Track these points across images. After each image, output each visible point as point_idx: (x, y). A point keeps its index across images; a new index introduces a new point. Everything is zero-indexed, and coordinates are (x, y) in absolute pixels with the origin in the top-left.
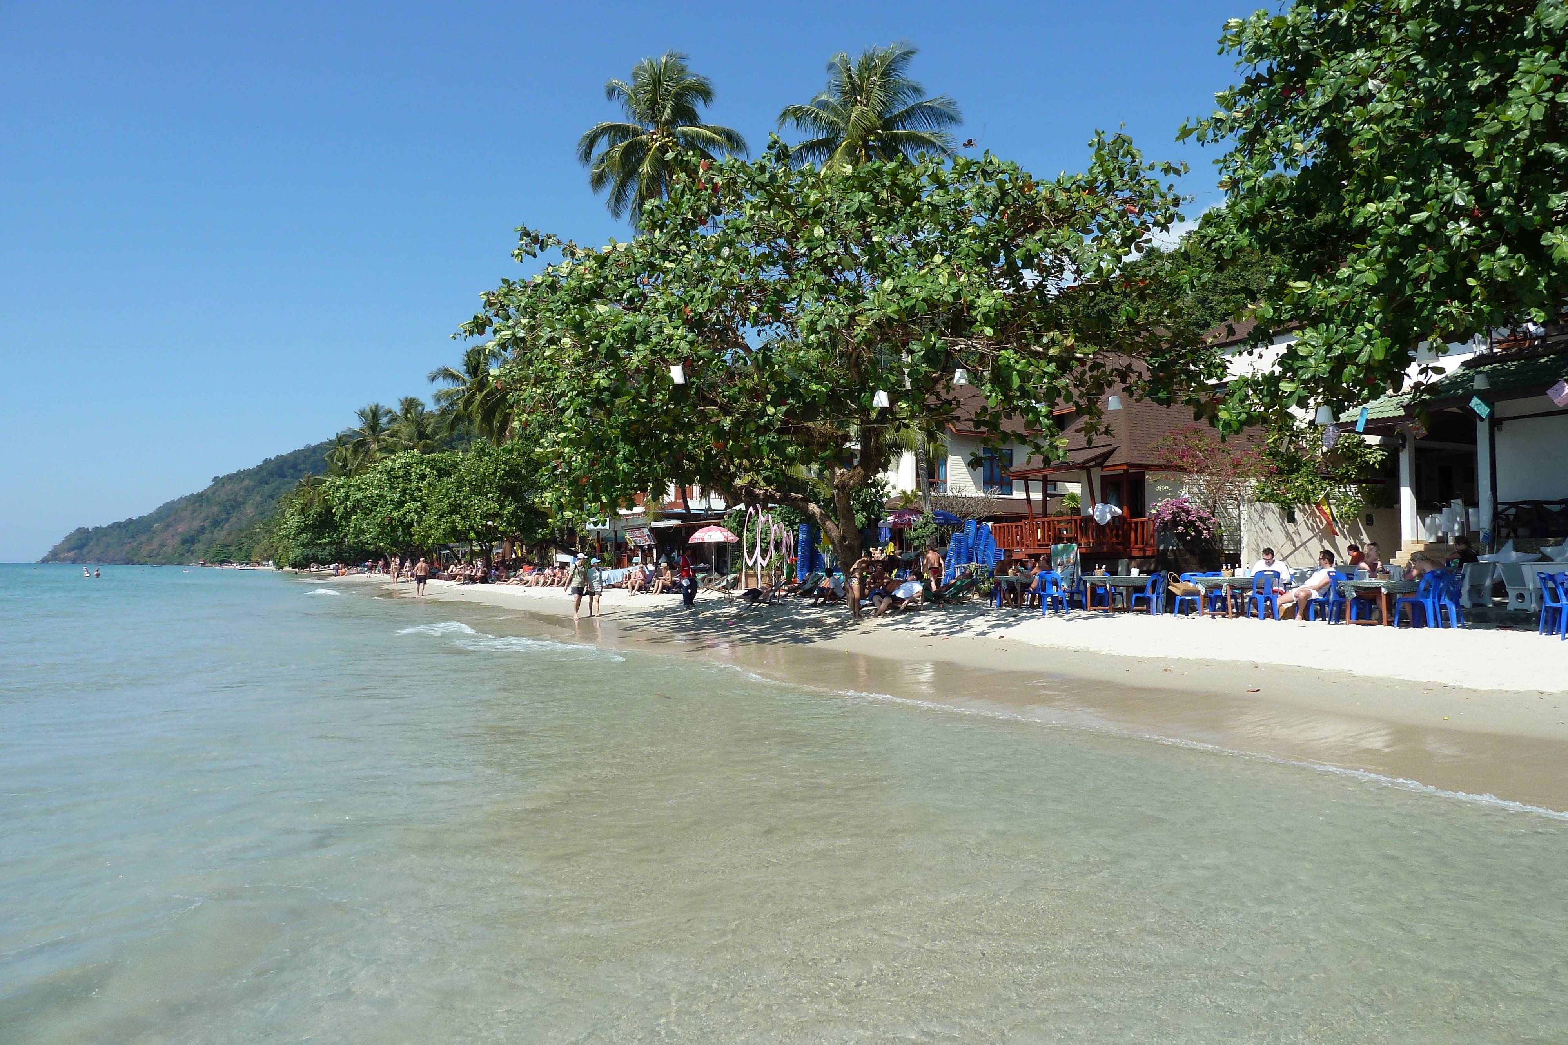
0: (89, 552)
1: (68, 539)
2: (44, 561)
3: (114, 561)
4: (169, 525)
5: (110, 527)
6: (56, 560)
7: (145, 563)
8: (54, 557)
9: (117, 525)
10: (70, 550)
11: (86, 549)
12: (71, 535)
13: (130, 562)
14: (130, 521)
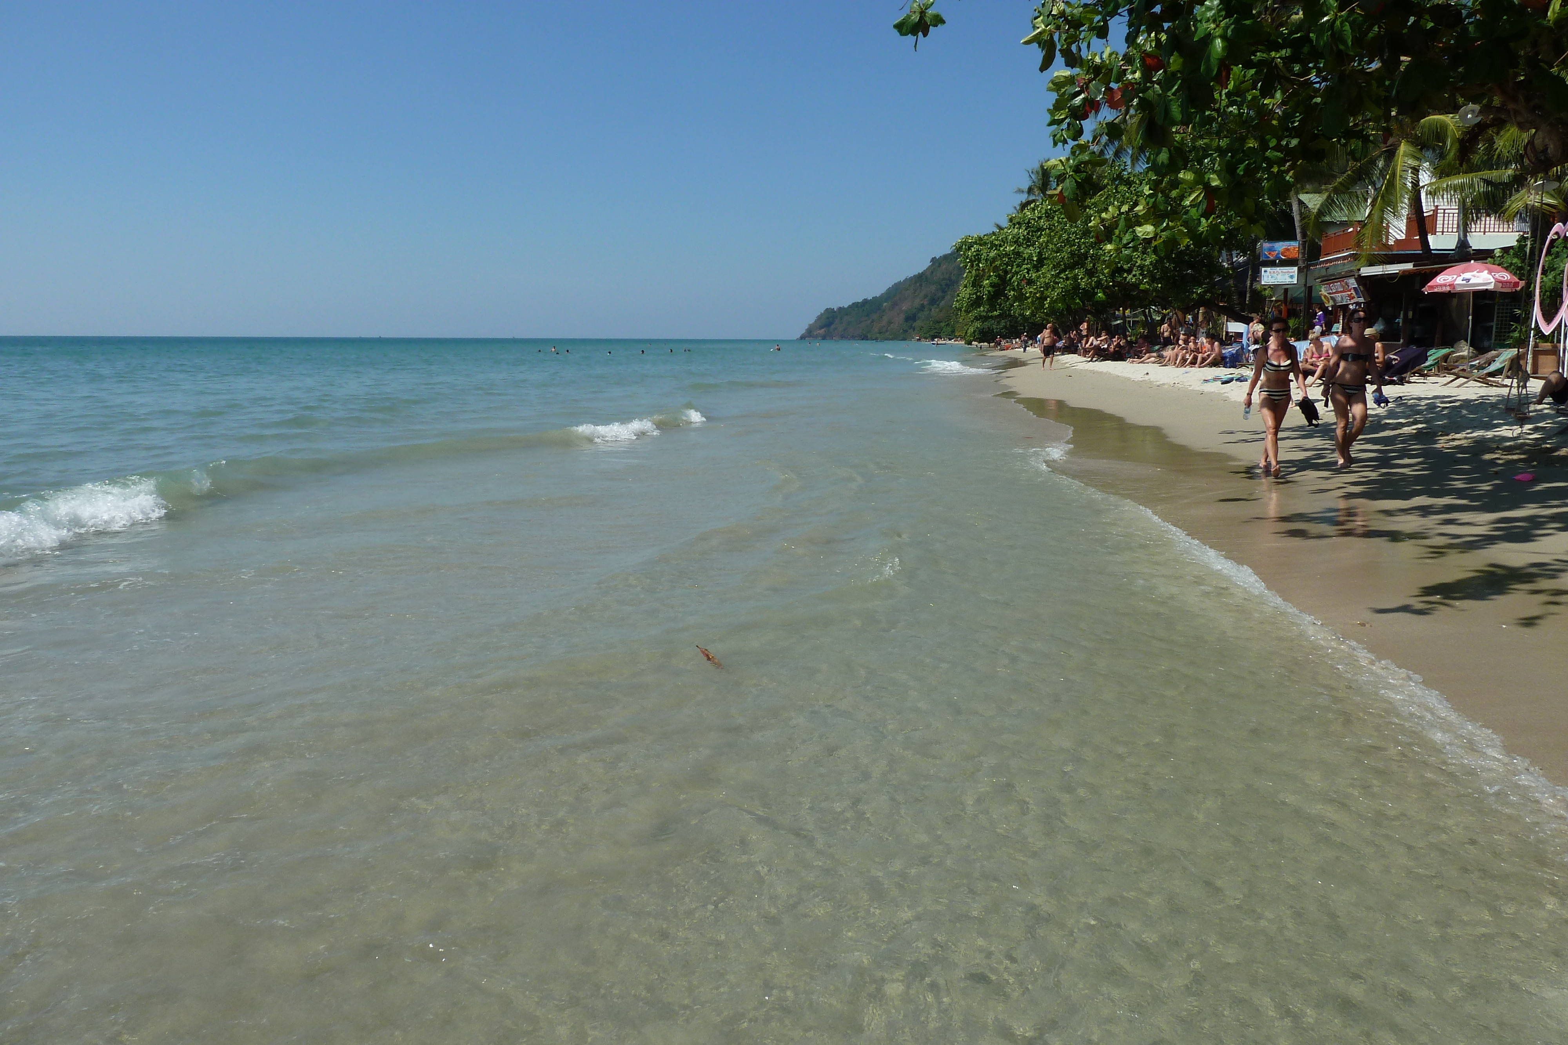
0: (835, 329)
1: (819, 318)
2: (803, 338)
3: (853, 338)
4: (895, 304)
5: (850, 307)
6: (810, 336)
7: (876, 339)
8: (809, 335)
9: (855, 305)
10: (821, 328)
11: (833, 327)
12: (822, 314)
13: (864, 338)
14: (866, 301)
